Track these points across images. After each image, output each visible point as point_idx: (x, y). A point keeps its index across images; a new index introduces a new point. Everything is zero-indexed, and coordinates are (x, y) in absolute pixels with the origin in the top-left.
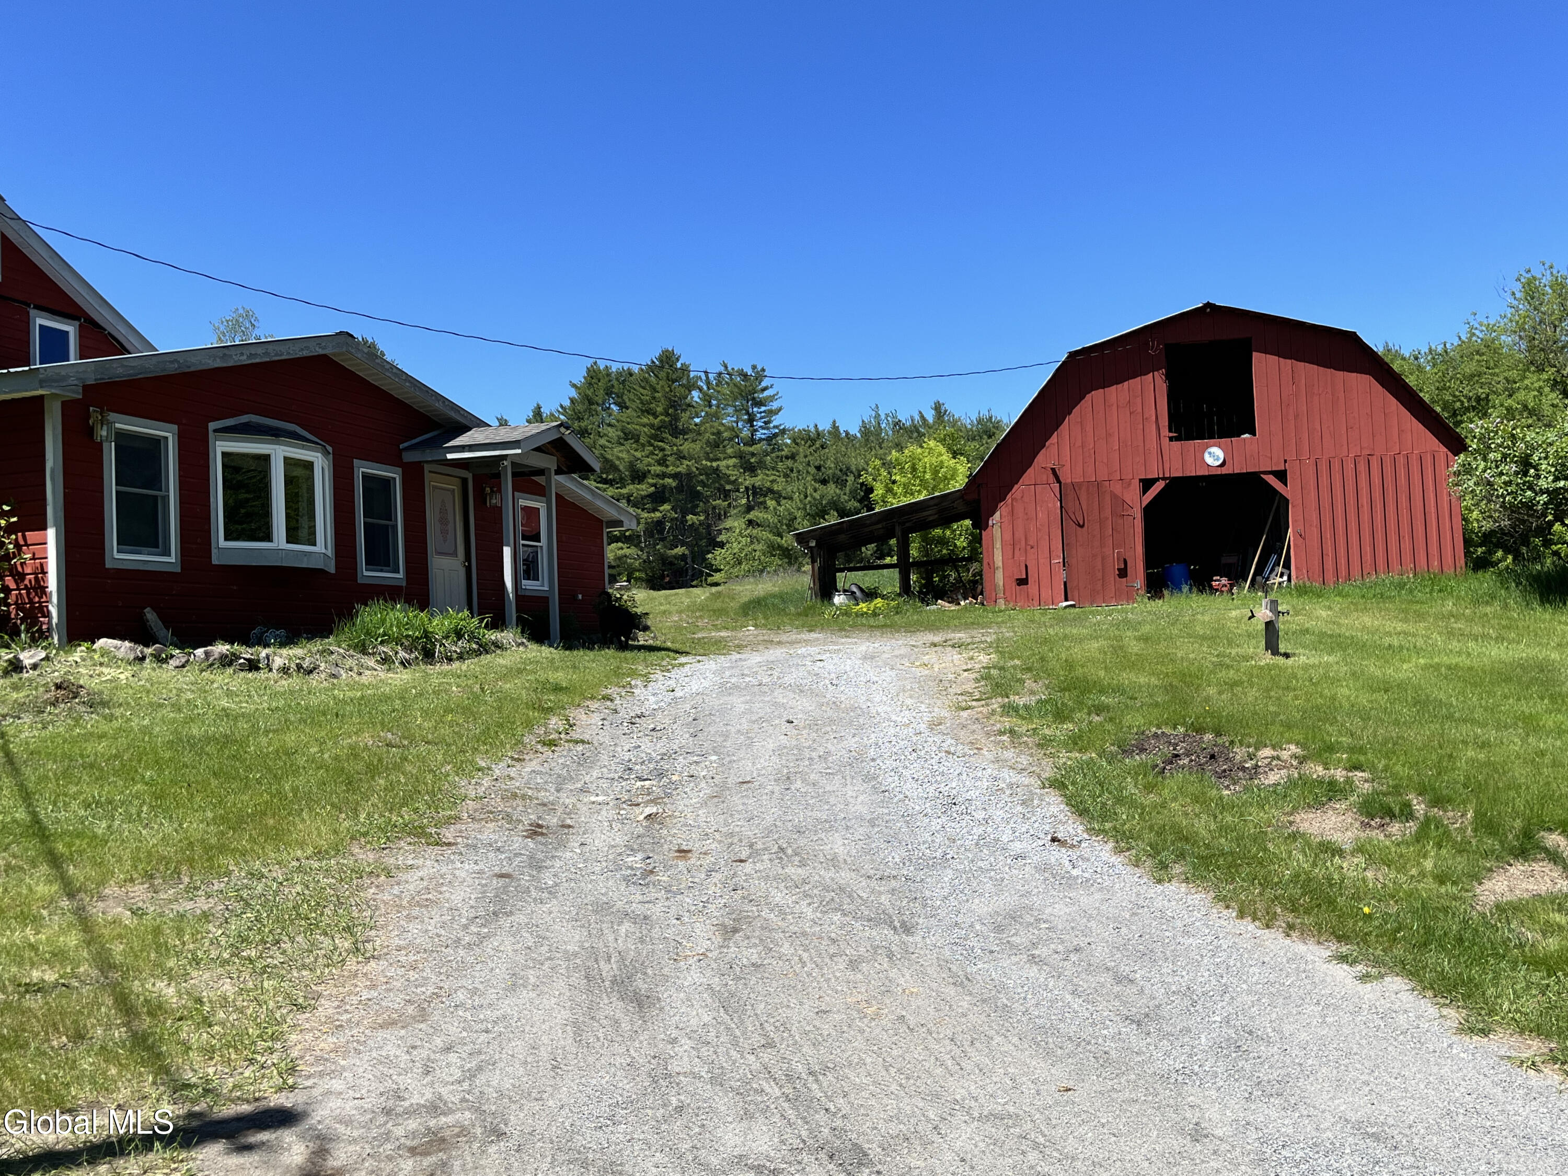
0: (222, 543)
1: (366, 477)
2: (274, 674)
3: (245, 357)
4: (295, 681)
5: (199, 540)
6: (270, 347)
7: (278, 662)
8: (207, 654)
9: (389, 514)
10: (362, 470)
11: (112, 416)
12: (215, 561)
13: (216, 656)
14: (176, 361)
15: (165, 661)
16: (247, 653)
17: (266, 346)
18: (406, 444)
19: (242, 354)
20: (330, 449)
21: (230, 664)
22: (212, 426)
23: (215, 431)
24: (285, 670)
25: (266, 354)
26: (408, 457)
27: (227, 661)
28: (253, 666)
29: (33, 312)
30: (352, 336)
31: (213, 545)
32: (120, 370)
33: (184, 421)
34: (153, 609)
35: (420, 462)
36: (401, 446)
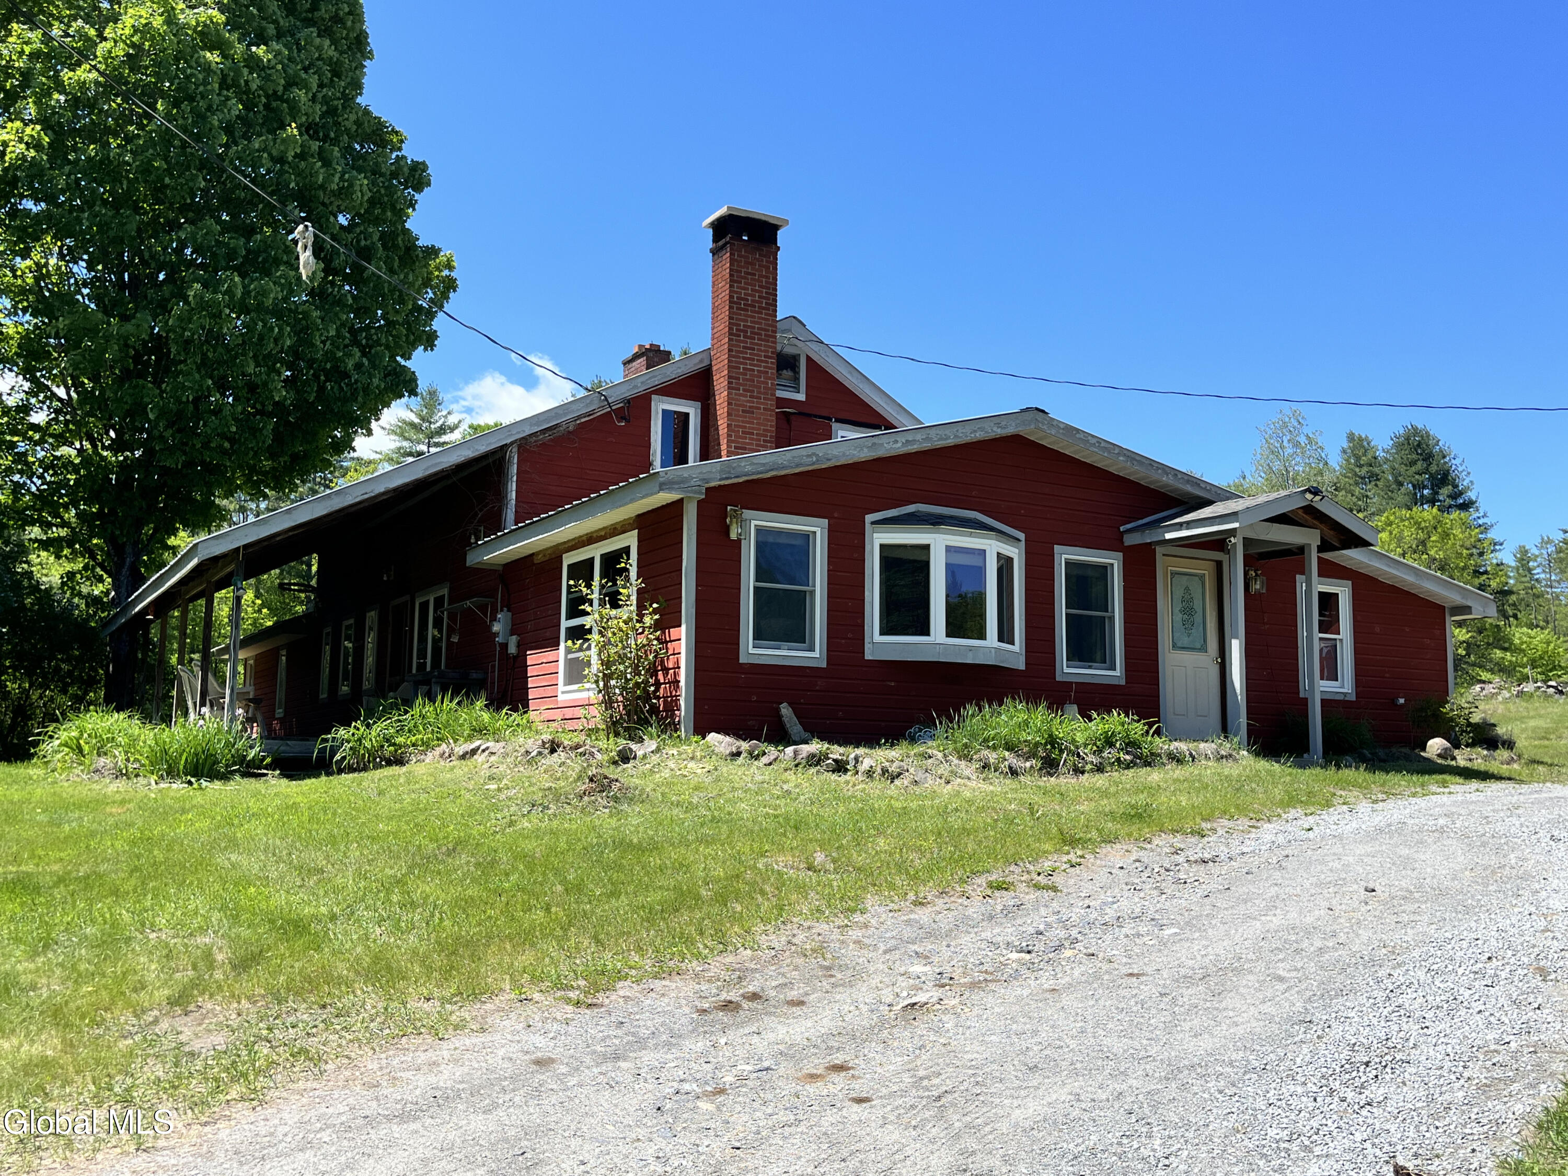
0: (878, 638)
1: (1068, 563)
2: (860, 777)
3: (899, 445)
4: (876, 787)
5: (850, 635)
6: (933, 432)
7: (866, 764)
8: (796, 753)
9: (1104, 604)
10: (1064, 556)
11: (747, 513)
12: (868, 656)
13: (804, 755)
14: (814, 454)
15: (757, 758)
16: (837, 752)
17: (927, 430)
18: (1129, 526)
19: (896, 442)
20: (1022, 536)
21: (818, 763)
22: (869, 518)
23: (873, 523)
24: (870, 773)
25: (928, 439)
26: (1131, 540)
27: (815, 760)
28: (840, 767)
29: (835, 426)
30: (1043, 411)
31: (867, 640)
32: (749, 468)
33: (836, 515)
34: (790, 704)
35: (1150, 544)
36: (1122, 529)
